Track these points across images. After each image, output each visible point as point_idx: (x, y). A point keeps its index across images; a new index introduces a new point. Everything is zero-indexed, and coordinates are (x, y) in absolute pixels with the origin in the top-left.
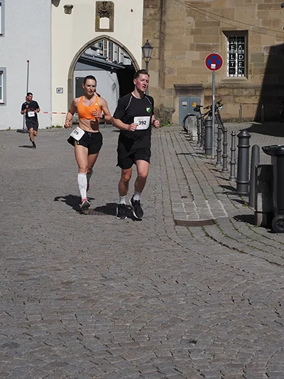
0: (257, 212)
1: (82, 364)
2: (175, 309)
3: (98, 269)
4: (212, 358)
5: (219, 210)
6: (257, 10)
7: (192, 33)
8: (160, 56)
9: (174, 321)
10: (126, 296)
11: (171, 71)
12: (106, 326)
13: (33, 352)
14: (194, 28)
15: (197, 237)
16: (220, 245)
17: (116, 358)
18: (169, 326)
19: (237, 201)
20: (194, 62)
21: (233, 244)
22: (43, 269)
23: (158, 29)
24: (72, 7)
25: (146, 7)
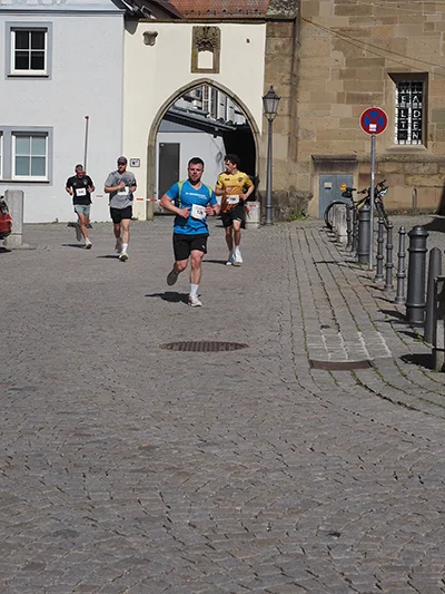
0: (435, 350)
1: (170, 560)
2: (308, 488)
3: (193, 429)
4: (362, 557)
5: (378, 347)
6: (442, 42)
7: (342, 75)
8: (290, 111)
9: (307, 505)
10: (235, 468)
11: (308, 134)
12: (207, 510)
13: (99, 544)
14: (344, 68)
15: (344, 385)
16: (378, 398)
17: (220, 554)
18: (300, 511)
19: (406, 333)
20: (344, 122)
21: (397, 396)
22: (112, 427)
23: (289, 70)
24: (155, 35)
25: (269, 35)
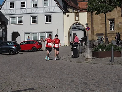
6: (117, 13)
7: (100, 20)
8: (92, 26)
11: (95, 30)
14: (101, 18)
20: (101, 27)
23: (91, 19)
24: (69, 15)
25: (87, 14)
